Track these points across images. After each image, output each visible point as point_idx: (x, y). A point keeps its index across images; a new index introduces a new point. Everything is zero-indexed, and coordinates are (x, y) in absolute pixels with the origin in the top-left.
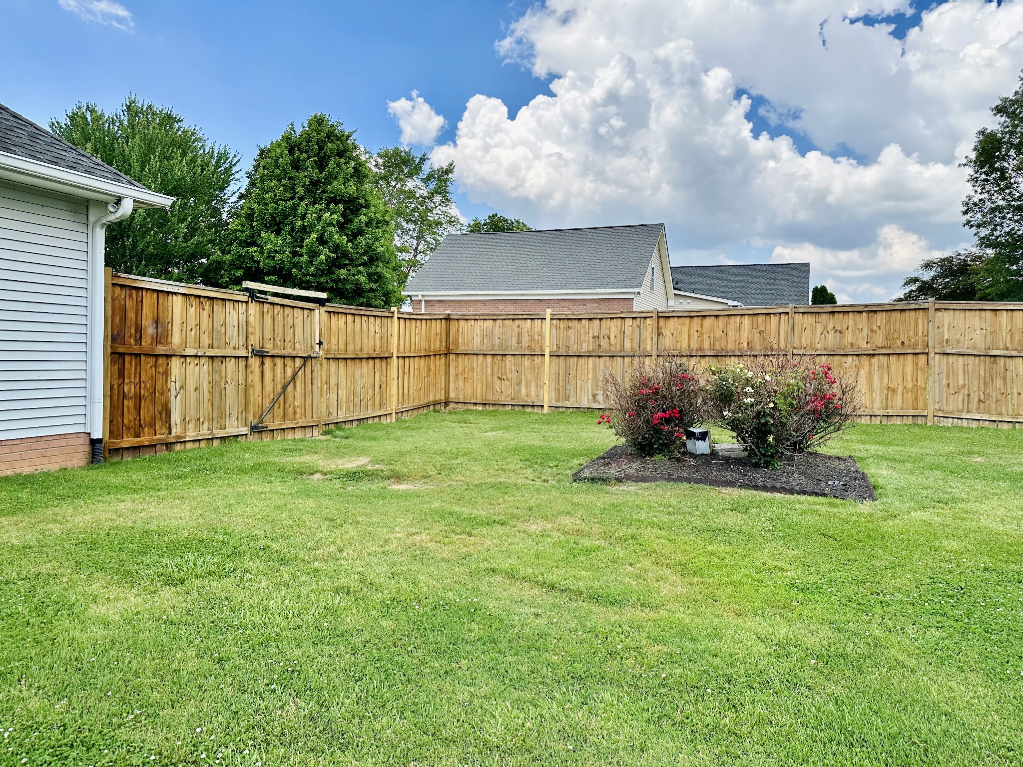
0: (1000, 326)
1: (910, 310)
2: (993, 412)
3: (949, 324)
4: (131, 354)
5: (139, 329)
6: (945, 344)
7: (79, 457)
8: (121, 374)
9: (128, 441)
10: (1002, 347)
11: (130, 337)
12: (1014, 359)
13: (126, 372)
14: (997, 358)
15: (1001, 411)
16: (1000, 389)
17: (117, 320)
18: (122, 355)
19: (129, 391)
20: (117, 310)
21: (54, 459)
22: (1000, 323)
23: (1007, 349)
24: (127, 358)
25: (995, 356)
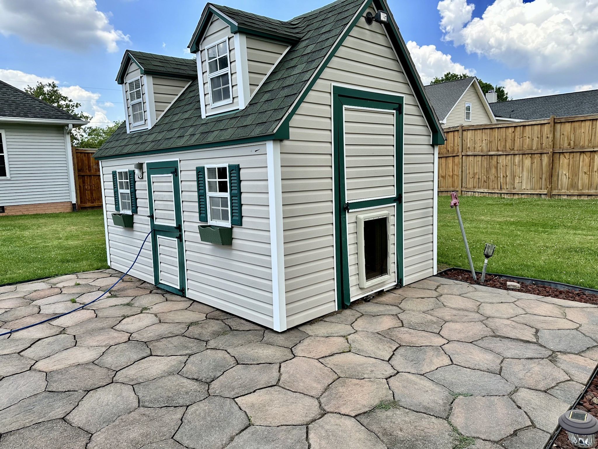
0: (495, 138)
1: (451, 131)
2: (491, 187)
3: (470, 138)
4: (86, 175)
5: (89, 167)
6: (468, 150)
7: (69, 210)
8: (84, 182)
9: (89, 204)
10: (495, 150)
11: (86, 170)
12: (501, 156)
13: (86, 182)
14: (493, 156)
15: (495, 187)
16: (494, 174)
17: (80, 164)
18: (83, 176)
19: (88, 188)
20: (80, 161)
21: (59, 210)
22: (494, 136)
23: (498, 150)
24: (86, 177)
25: (492, 155)
